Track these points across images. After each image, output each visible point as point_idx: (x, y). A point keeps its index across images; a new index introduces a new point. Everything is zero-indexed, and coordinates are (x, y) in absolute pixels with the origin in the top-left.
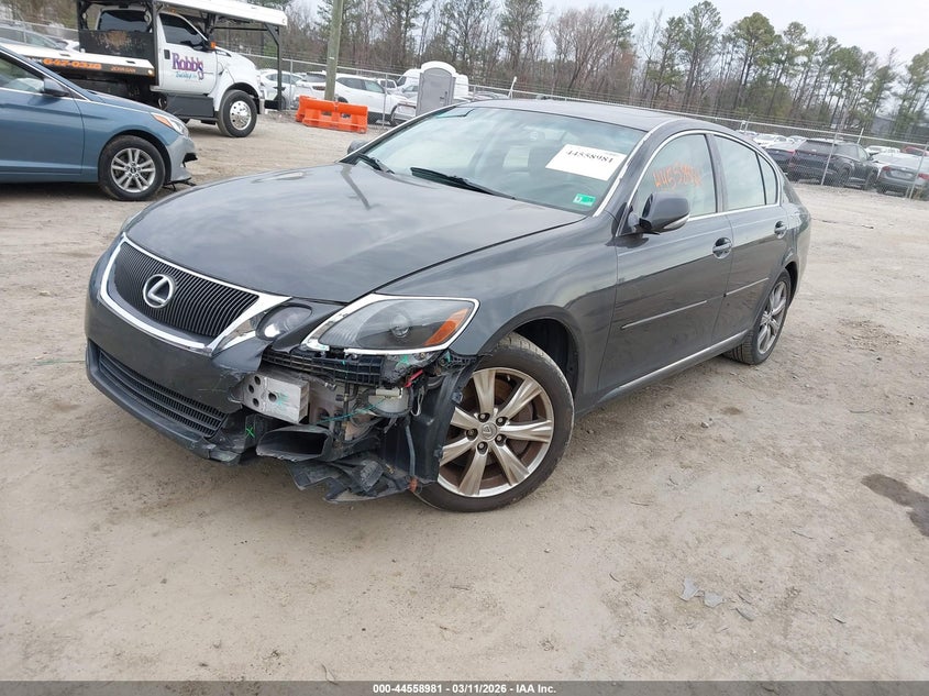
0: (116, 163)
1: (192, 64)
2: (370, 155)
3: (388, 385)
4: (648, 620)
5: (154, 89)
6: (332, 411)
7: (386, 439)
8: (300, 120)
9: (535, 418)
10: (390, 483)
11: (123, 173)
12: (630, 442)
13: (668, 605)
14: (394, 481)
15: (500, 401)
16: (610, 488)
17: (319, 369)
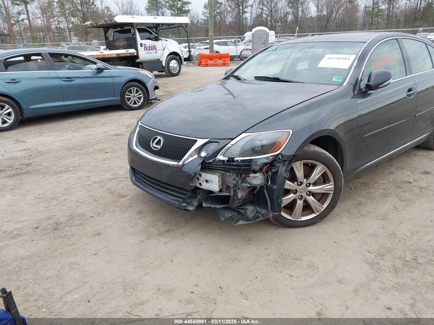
0: (127, 95)
1: (152, 47)
2: (235, 74)
3: (255, 172)
4: (389, 270)
5: (138, 61)
6: (231, 186)
7: (256, 196)
8: (200, 64)
9: (324, 182)
10: (260, 215)
11: (130, 98)
12: (373, 192)
13: (399, 263)
14: (262, 214)
15: (307, 176)
16: (364, 213)
17: (225, 168)
